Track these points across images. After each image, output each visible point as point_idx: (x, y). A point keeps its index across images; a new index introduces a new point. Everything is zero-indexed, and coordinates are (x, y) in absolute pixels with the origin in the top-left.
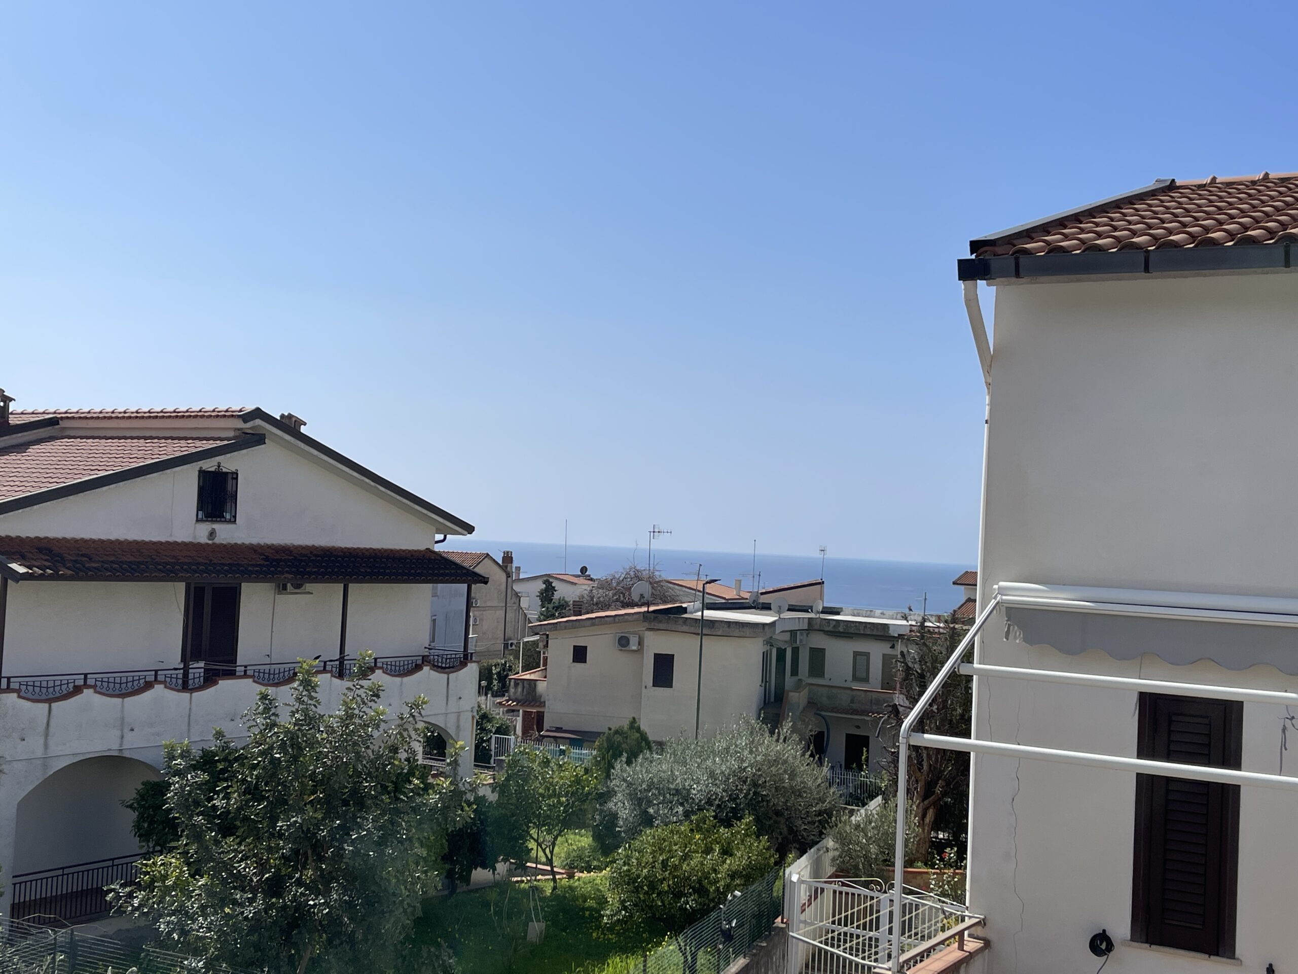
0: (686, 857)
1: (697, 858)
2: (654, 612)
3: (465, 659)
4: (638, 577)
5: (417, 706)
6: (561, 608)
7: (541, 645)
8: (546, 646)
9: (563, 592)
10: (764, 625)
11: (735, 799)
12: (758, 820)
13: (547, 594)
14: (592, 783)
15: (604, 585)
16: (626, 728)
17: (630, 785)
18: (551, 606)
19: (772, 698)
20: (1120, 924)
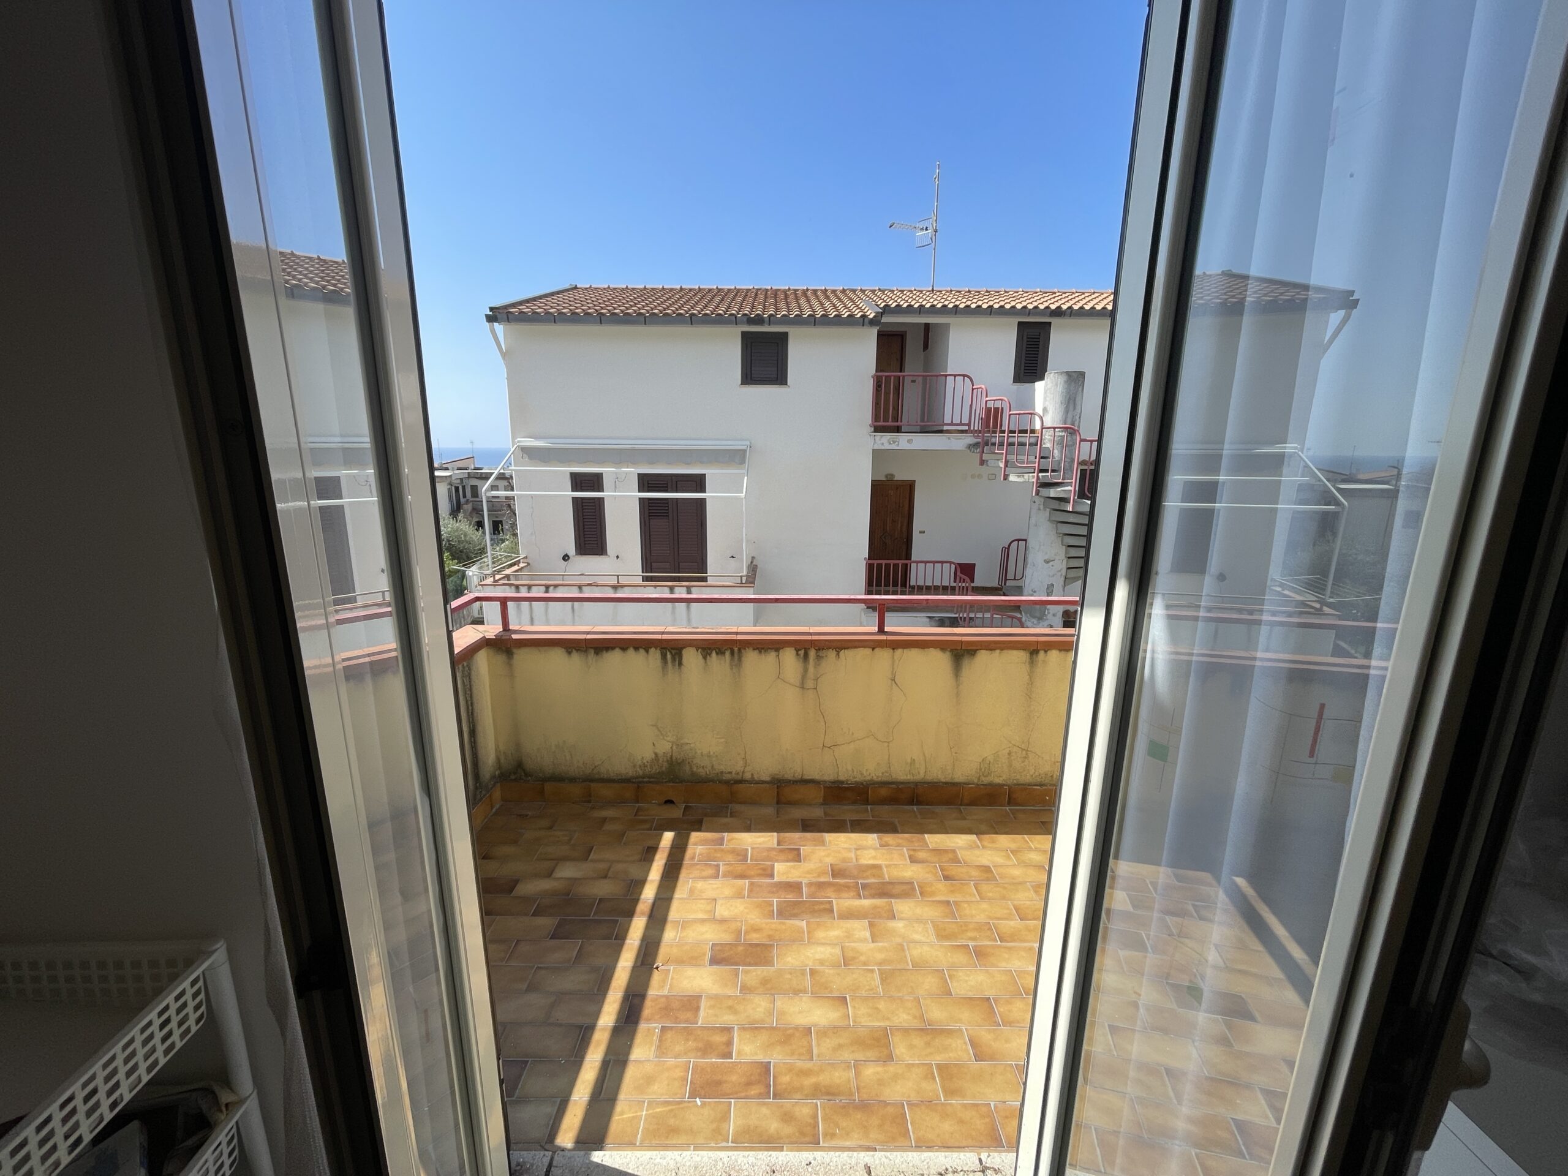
19: (455, 509)
20: (571, 550)
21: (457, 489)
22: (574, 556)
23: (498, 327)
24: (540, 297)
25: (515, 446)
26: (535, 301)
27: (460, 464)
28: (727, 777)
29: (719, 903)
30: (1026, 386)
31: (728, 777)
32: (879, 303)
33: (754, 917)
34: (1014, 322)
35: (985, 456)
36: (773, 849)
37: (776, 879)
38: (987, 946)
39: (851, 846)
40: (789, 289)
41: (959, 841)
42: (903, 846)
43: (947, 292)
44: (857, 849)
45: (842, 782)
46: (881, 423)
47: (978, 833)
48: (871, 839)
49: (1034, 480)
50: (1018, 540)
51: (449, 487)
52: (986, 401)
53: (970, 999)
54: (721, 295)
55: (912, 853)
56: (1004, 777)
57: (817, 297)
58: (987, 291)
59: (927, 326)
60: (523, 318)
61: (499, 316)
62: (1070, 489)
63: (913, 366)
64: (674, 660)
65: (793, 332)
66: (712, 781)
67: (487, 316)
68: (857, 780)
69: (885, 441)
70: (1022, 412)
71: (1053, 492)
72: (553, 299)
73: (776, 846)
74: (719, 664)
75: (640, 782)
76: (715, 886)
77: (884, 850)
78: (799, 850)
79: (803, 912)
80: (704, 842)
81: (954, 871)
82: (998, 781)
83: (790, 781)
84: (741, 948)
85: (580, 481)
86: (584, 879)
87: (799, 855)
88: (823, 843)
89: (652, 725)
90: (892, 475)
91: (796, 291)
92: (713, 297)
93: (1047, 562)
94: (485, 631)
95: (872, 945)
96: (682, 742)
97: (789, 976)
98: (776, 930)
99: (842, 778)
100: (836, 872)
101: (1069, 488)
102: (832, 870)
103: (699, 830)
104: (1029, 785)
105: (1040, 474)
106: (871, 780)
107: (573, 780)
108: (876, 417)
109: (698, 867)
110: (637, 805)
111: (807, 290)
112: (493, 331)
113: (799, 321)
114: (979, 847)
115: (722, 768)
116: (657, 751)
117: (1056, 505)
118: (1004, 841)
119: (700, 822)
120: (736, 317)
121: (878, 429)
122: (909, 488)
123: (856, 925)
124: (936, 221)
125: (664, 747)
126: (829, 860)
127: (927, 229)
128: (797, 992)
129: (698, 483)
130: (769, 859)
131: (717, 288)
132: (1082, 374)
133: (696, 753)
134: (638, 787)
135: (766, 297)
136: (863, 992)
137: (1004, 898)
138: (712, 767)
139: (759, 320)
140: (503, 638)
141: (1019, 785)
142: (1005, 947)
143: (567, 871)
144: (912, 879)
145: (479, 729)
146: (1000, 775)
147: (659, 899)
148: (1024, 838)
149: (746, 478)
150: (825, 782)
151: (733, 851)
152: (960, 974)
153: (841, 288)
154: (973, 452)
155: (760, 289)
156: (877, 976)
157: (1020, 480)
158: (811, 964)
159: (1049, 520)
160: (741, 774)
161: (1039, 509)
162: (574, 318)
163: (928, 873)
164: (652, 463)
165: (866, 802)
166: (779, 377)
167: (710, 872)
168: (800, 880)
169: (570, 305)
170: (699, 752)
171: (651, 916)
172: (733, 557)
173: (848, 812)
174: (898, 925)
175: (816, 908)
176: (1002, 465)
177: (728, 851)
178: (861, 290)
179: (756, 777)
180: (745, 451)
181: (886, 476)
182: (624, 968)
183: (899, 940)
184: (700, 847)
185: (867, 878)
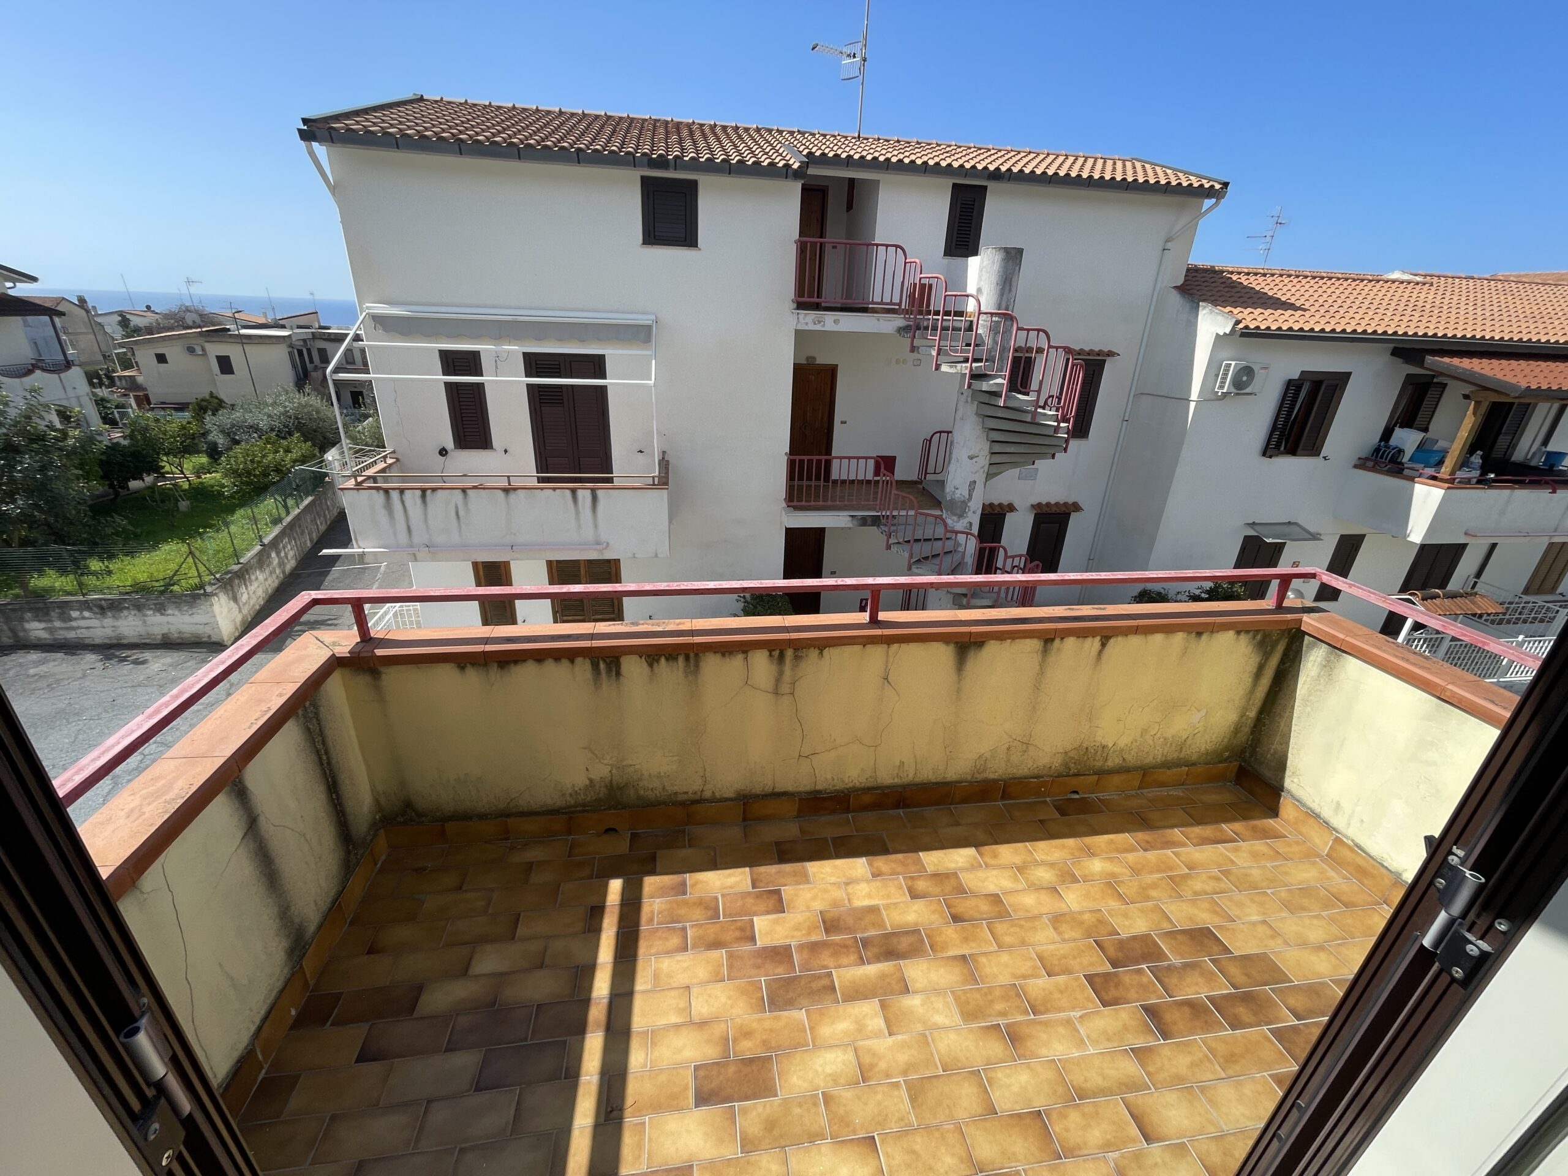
0: (264, 456)
1: (271, 457)
2: (207, 331)
3: (68, 365)
4: (188, 310)
5: (35, 391)
6: (137, 331)
7: (129, 354)
8: (133, 354)
9: (135, 321)
10: (284, 337)
11: (287, 427)
12: (303, 435)
13: (124, 322)
14: (194, 428)
15: (166, 316)
16: (208, 398)
17: (219, 426)
18: (129, 330)
19: (302, 376)
20: (449, 444)
21: (300, 353)
22: (452, 450)
23: (320, 150)
24: (375, 109)
25: (364, 314)
26: (367, 114)
27: (302, 321)
28: (680, 798)
29: (695, 991)
30: (959, 260)
31: (685, 797)
32: (801, 149)
33: (741, 1012)
34: (948, 183)
35: (916, 343)
36: (749, 893)
37: (759, 944)
38: (1020, 1023)
39: (839, 880)
40: (694, 123)
41: (958, 858)
42: (898, 874)
43: (875, 140)
44: (847, 884)
45: (819, 792)
46: (805, 299)
47: (977, 844)
48: (859, 866)
49: (967, 372)
50: (940, 432)
51: (291, 349)
52: (921, 278)
53: (1019, 1115)
54: (612, 125)
55: (910, 883)
56: (1000, 772)
57: (728, 136)
58: (918, 143)
59: (852, 182)
60: (350, 138)
61: (318, 134)
62: (1001, 381)
63: (834, 234)
64: (609, 671)
65: (705, 182)
66: (664, 803)
67: (300, 130)
68: (838, 788)
69: (809, 320)
70: (959, 293)
71: (985, 386)
72: (392, 113)
73: (751, 890)
74: (670, 673)
75: (572, 813)
76: (685, 965)
77: (877, 883)
78: (778, 892)
79: (799, 995)
80: (663, 892)
81: (965, 906)
82: (992, 776)
83: (759, 796)
84: (732, 1069)
85: (452, 362)
86: (514, 972)
87: (780, 900)
88: (805, 878)
89: (584, 748)
90: (814, 358)
91: (702, 125)
92: (602, 127)
93: (971, 458)
94: (334, 644)
95: (890, 1041)
96: (624, 763)
97: (797, 1111)
98: (771, 1030)
99: (819, 787)
100: (831, 924)
101: (999, 381)
102: (824, 922)
103: (653, 872)
104: (1025, 778)
105: (974, 365)
106: (854, 787)
107: (482, 817)
108: (800, 290)
109: (659, 934)
110: (570, 838)
111: (715, 125)
112: (312, 154)
113: (710, 166)
114: (981, 866)
115: (676, 788)
116: (591, 776)
117: (986, 398)
118: (1008, 853)
119: (653, 858)
120: (634, 157)
121: (801, 306)
122: (830, 373)
123: (864, 1009)
124: (865, 45)
125: (601, 771)
126: (818, 906)
127: (854, 57)
128: (813, 1137)
129: (596, 365)
130: (744, 911)
131: (606, 114)
132: (1020, 251)
133: (642, 775)
134: (570, 818)
135: (667, 133)
136: (893, 1124)
137: (1023, 943)
138: (664, 788)
139: (662, 163)
140: (362, 655)
141: (1015, 778)
142: (1040, 1023)
143: (488, 962)
144: (916, 924)
145: (343, 778)
146: (997, 770)
147: (616, 995)
148: (1026, 847)
149: (654, 362)
150: (800, 793)
151: (701, 903)
152: (1000, 1075)
153: (755, 126)
154: (904, 336)
155: (659, 120)
156: (904, 1093)
157: (952, 371)
158: (822, 1084)
159: (977, 414)
160: (699, 793)
161: (967, 402)
162: (422, 144)
163: (934, 912)
164: (539, 338)
165: (847, 810)
166: (688, 238)
167: (675, 941)
168: (787, 941)
169: (417, 124)
170: (646, 773)
171: (610, 1029)
172: (641, 452)
173: (827, 827)
174: (913, 1002)
175: (814, 985)
176: (934, 353)
177: (694, 904)
178: (778, 130)
179: (718, 795)
180: (649, 327)
181: (808, 358)
182: (582, 1128)
183: (919, 1027)
184: (658, 900)
185: (865, 930)
